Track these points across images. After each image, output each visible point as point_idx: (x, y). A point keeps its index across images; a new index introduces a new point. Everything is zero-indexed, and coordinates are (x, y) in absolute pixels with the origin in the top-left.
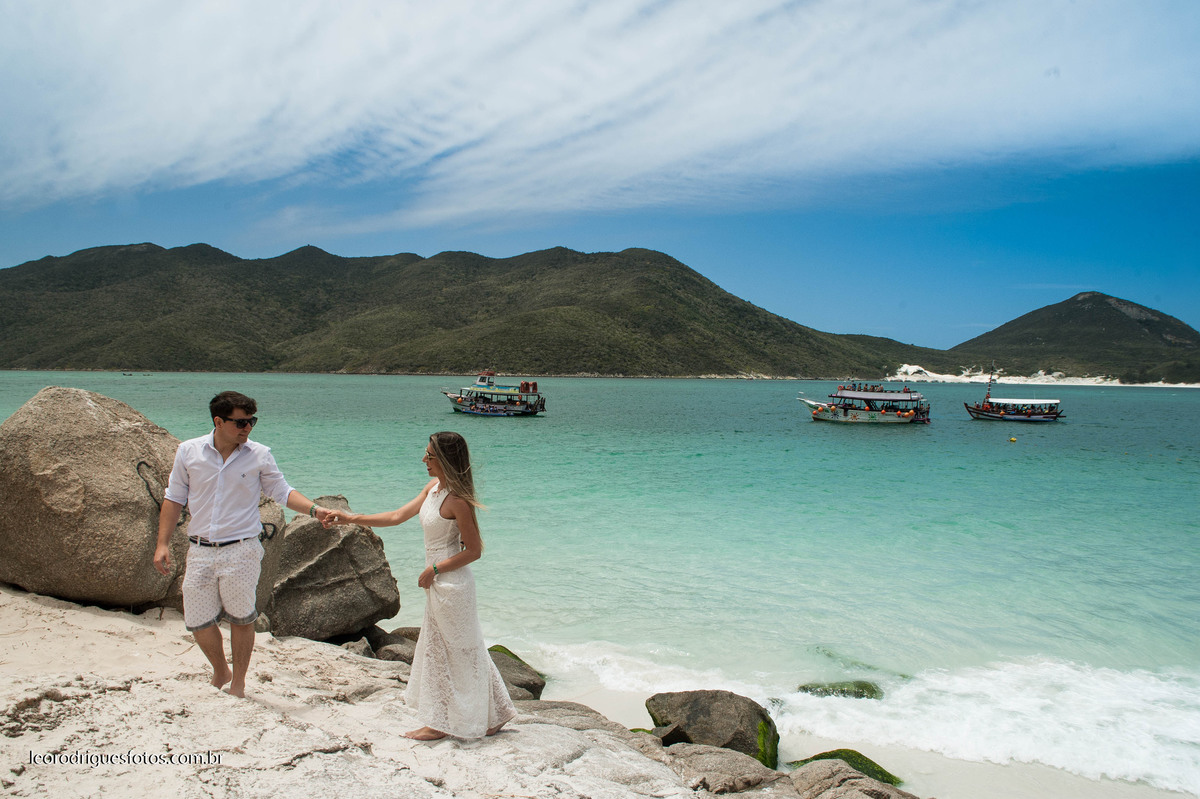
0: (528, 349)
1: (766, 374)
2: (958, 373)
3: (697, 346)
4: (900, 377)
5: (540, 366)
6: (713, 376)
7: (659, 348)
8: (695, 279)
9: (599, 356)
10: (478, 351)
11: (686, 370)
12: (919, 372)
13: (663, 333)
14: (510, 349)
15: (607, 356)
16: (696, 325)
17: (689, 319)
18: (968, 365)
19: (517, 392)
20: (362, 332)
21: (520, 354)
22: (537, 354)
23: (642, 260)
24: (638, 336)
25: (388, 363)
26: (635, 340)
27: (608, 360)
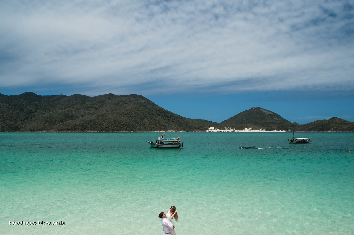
0: (104, 124)
1: (174, 130)
2: (225, 129)
3: (154, 123)
4: (209, 130)
5: (108, 129)
6: (159, 131)
7: (143, 123)
8: (151, 103)
9: (126, 126)
10: (88, 125)
11: (151, 130)
12: (214, 129)
13: (144, 119)
14: (99, 124)
15: (128, 126)
16: (153, 116)
17: (151, 115)
18: (226, 126)
20: (49, 119)
21: (102, 125)
22: (107, 125)
23: (136, 97)
24: (137, 120)
25: (59, 129)
26: (136, 121)
27: (129, 127)
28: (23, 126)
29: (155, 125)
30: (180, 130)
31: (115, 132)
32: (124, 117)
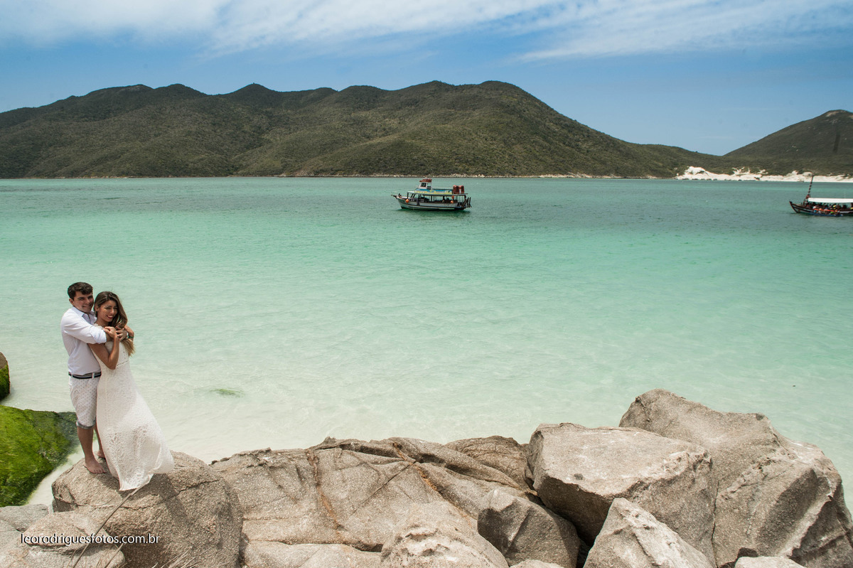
0: (415, 157)
1: (588, 174)
2: (731, 173)
3: (538, 154)
4: (687, 175)
6: (549, 176)
8: (537, 104)
9: (467, 162)
10: (380, 159)
11: (530, 172)
12: (701, 172)
13: (513, 144)
14: (402, 157)
15: (472, 162)
16: (537, 138)
17: (532, 134)
18: (738, 166)
19: (451, 193)
21: (410, 161)
22: (422, 161)
23: (497, 90)
24: (494, 147)
25: (315, 168)
26: (493, 150)
27: (473, 165)
28: (244, 163)
29: (541, 160)
30: (606, 175)
31: (441, 176)
32: (465, 139)
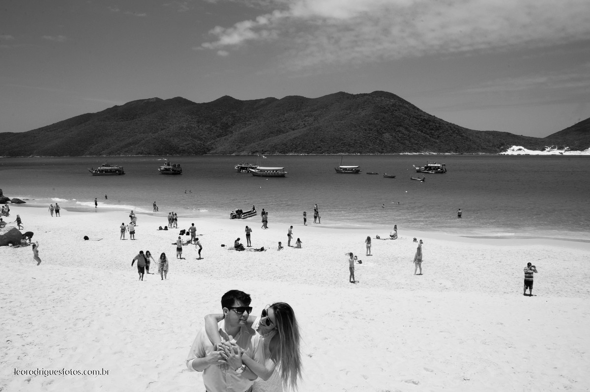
0: (316, 142)
1: (434, 152)
2: (543, 150)
3: (400, 139)
4: (509, 152)
5: (320, 150)
6: (406, 153)
7: (380, 140)
8: (407, 106)
9: (349, 145)
10: (293, 144)
11: (393, 151)
12: (520, 149)
13: (383, 133)
14: (307, 143)
15: (353, 145)
16: (401, 129)
17: (398, 126)
18: (549, 145)
20: (246, 136)
21: (312, 145)
22: (320, 145)
23: (381, 97)
24: (371, 135)
25: (253, 150)
26: (369, 137)
27: (353, 147)
28: (214, 147)
29: (402, 143)
30: (447, 152)
31: (331, 154)
32: (352, 130)
